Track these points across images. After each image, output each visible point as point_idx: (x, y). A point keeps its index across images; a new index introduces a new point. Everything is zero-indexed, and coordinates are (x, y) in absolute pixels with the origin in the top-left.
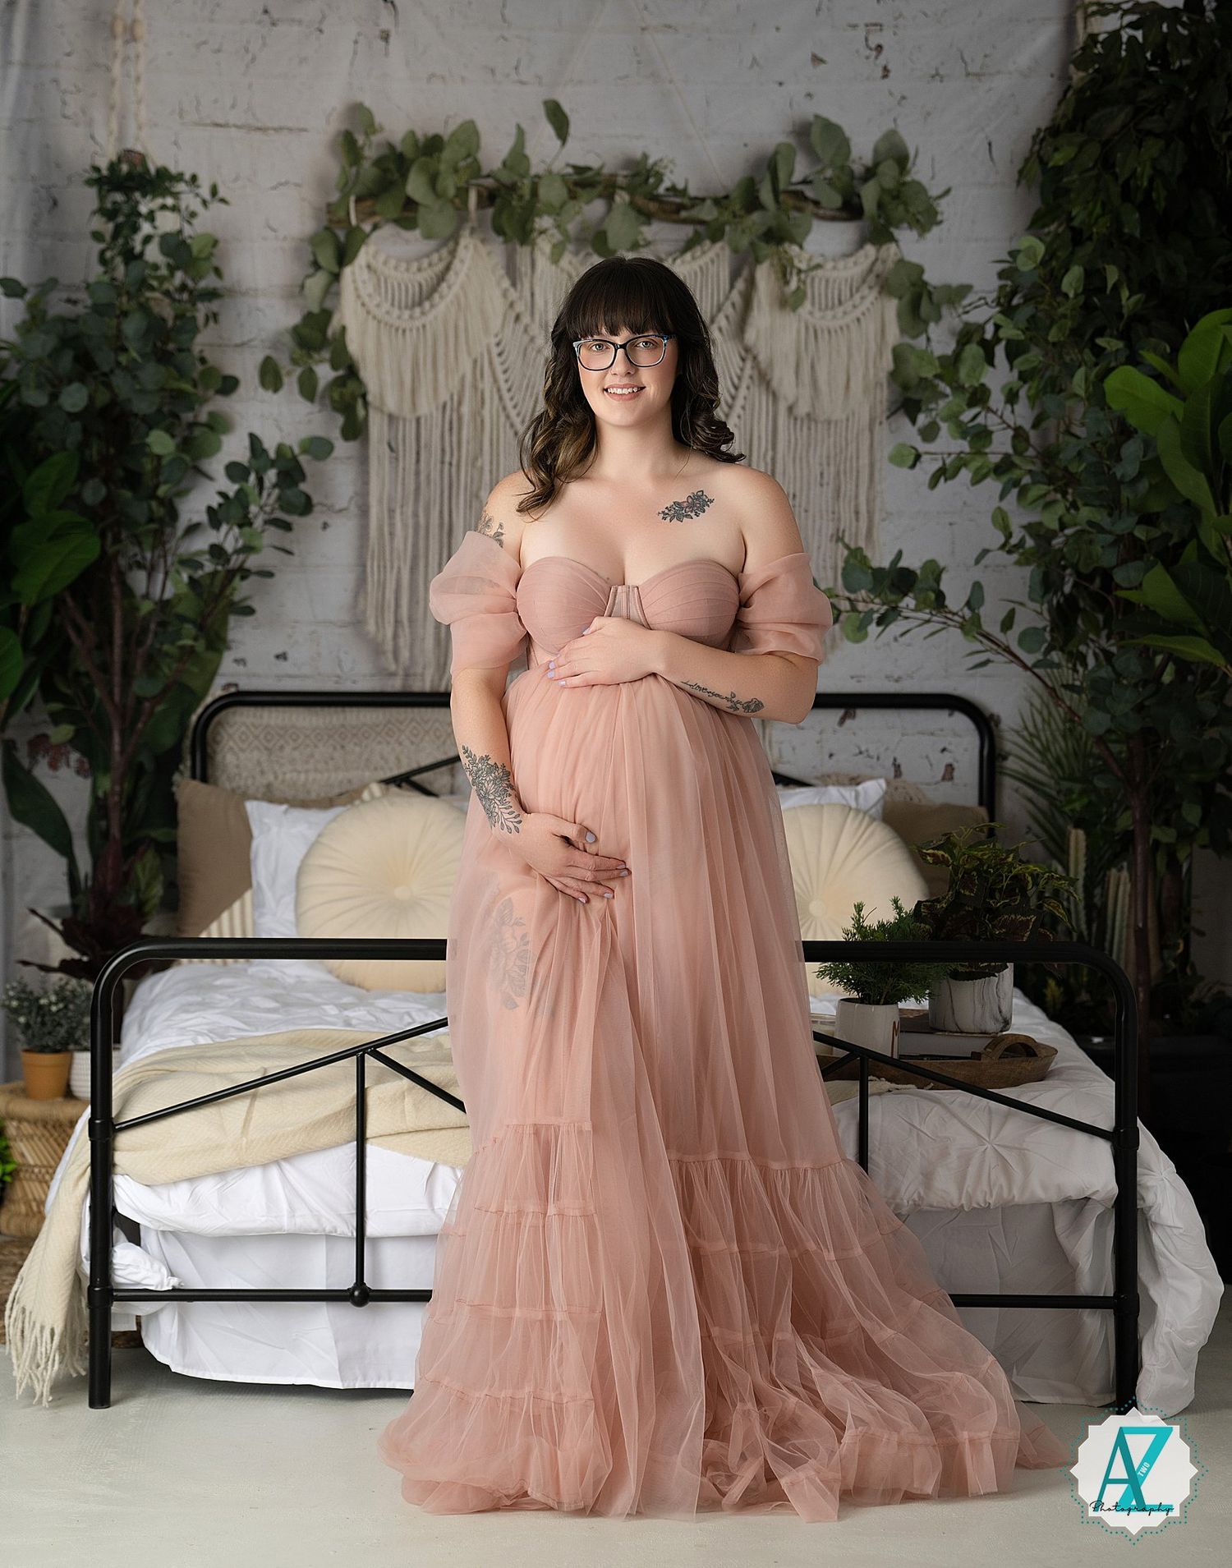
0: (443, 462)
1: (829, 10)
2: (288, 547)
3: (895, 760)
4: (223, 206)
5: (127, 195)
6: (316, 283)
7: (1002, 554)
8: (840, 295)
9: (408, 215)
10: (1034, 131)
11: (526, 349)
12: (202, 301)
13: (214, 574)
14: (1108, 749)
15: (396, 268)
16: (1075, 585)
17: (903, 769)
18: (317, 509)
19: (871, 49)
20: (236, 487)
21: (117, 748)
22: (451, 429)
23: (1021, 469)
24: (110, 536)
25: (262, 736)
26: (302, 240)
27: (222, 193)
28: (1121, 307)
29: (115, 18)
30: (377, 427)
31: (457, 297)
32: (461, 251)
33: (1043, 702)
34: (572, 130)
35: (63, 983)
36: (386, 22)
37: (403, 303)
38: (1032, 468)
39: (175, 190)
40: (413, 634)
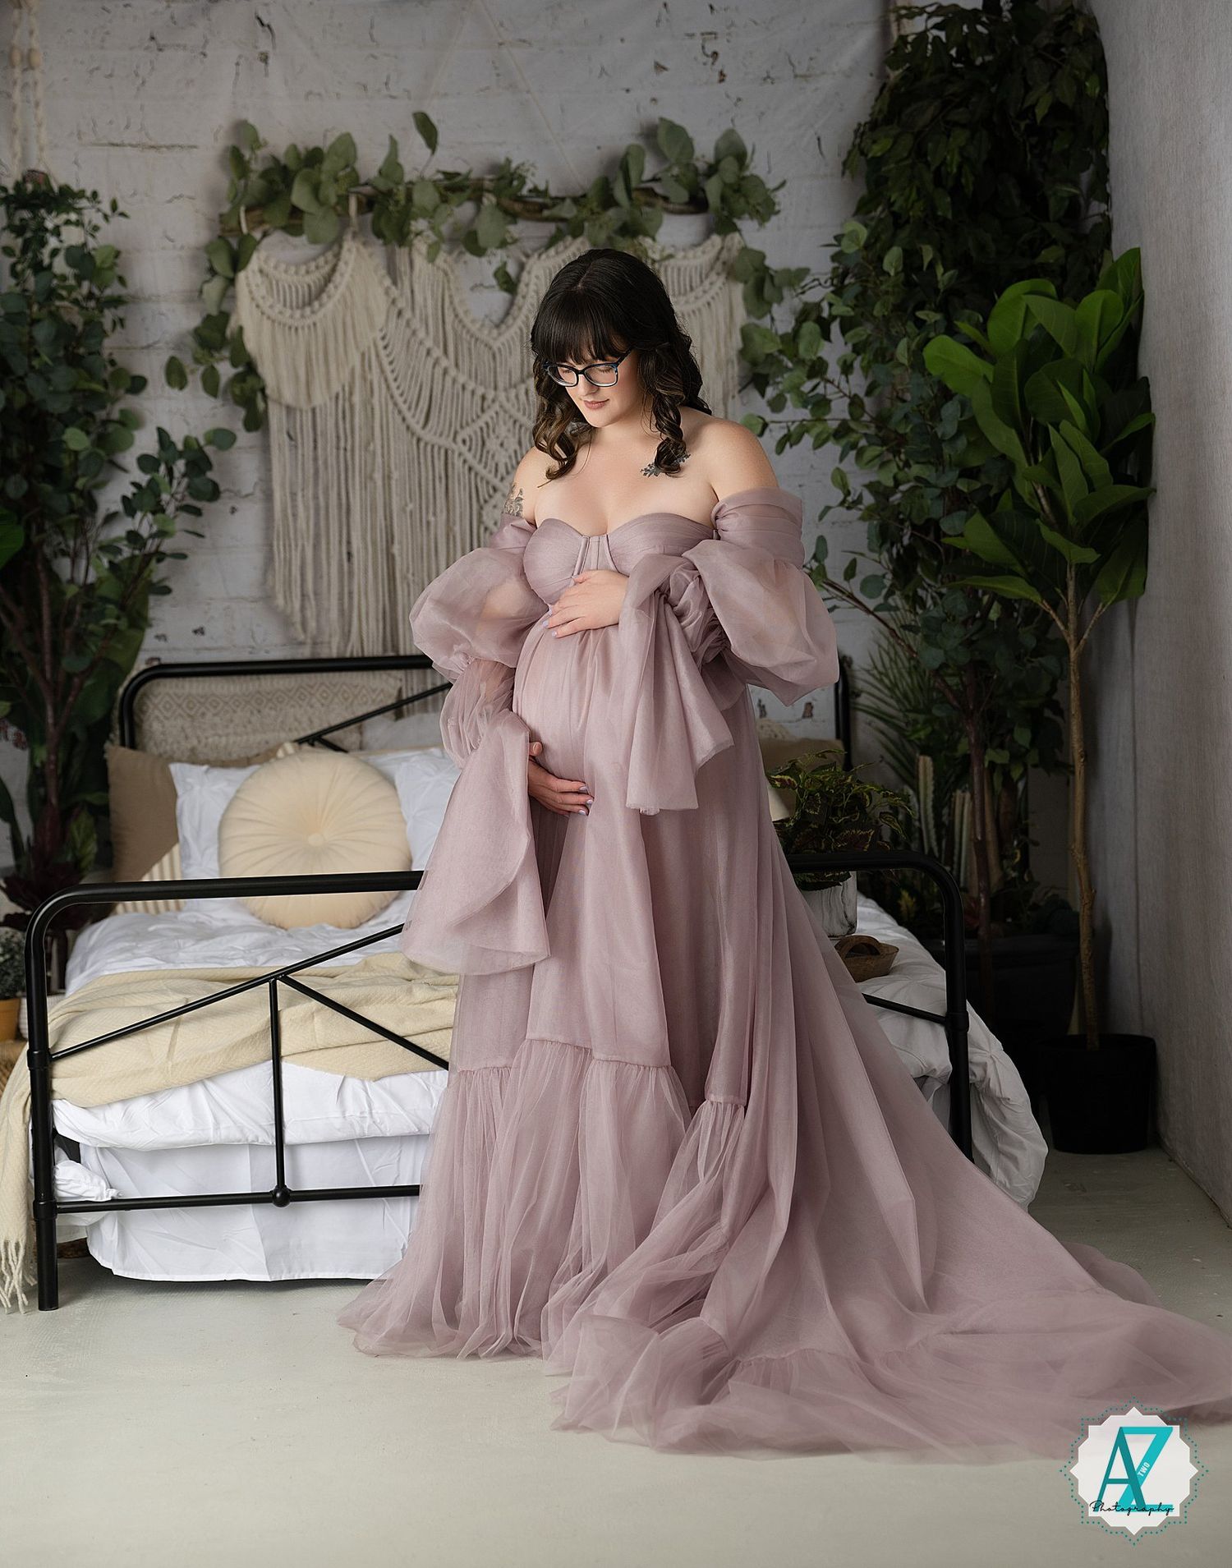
0: (338, 448)
1: (667, 20)
2: (200, 531)
3: (760, 701)
4: (123, 219)
5: (33, 212)
6: (214, 288)
7: (844, 510)
8: (691, 282)
9: (294, 222)
10: (855, 126)
11: (409, 342)
12: (108, 308)
13: (133, 558)
14: (944, 681)
15: (286, 271)
16: (912, 535)
17: (767, 709)
18: (223, 495)
19: (707, 56)
20: (148, 477)
21: (50, 721)
22: (344, 418)
23: (857, 433)
24: (34, 527)
25: (184, 706)
26: (198, 249)
27: (121, 207)
28: (937, 282)
29: (12, 48)
30: (276, 418)
31: (343, 296)
32: (345, 254)
33: (890, 642)
34: (441, 139)
35: (9, 936)
36: (264, 45)
37: (294, 304)
38: (868, 431)
39: (77, 206)
40: (317, 605)
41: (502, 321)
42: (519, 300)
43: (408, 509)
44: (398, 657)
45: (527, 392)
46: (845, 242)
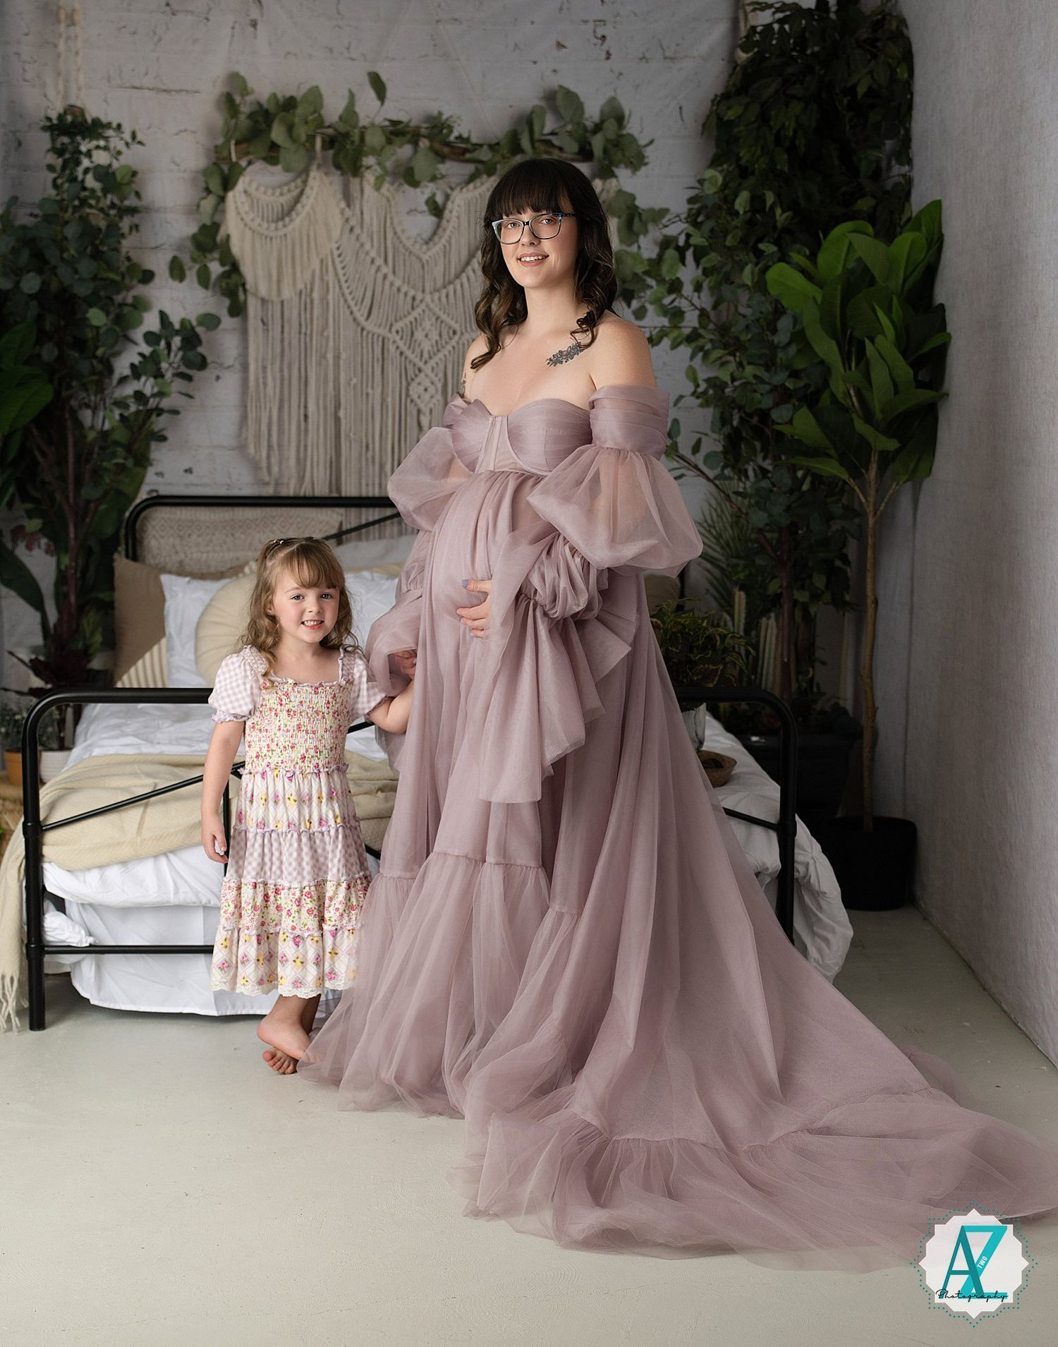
0: (300, 333)
1: (568, 9)
2: (191, 394)
4: (139, 146)
5: (71, 138)
6: (208, 204)
7: (693, 399)
9: (272, 155)
10: (712, 97)
11: (357, 253)
12: (126, 215)
13: (138, 412)
14: (764, 536)
15: (265, 193)
16: (742, 420)
18: (209, 366)
19: (596, 37)
20: (151, 349)
21: (72, 536)
22: (306, 309)
23: (704, 338)
24: (63, 386)
25: (176, 527)
26: (197, 172)
27: (140, 137)
28: (776, 221)
29: (59, 8)
30: (253, 307)
31: (308, 214)
32: (311, 182)
33: (718, 503)
34: (389, 94)
36: (255, 14)
37: (270, 219)
38: (713, 337)
39: (106, 135)
40: (281, 455)
41: (431, 239)
42: (444, 223)
43: (352, 383)
44: (340, 498)
45: (447, 296)
46: (706, 185)
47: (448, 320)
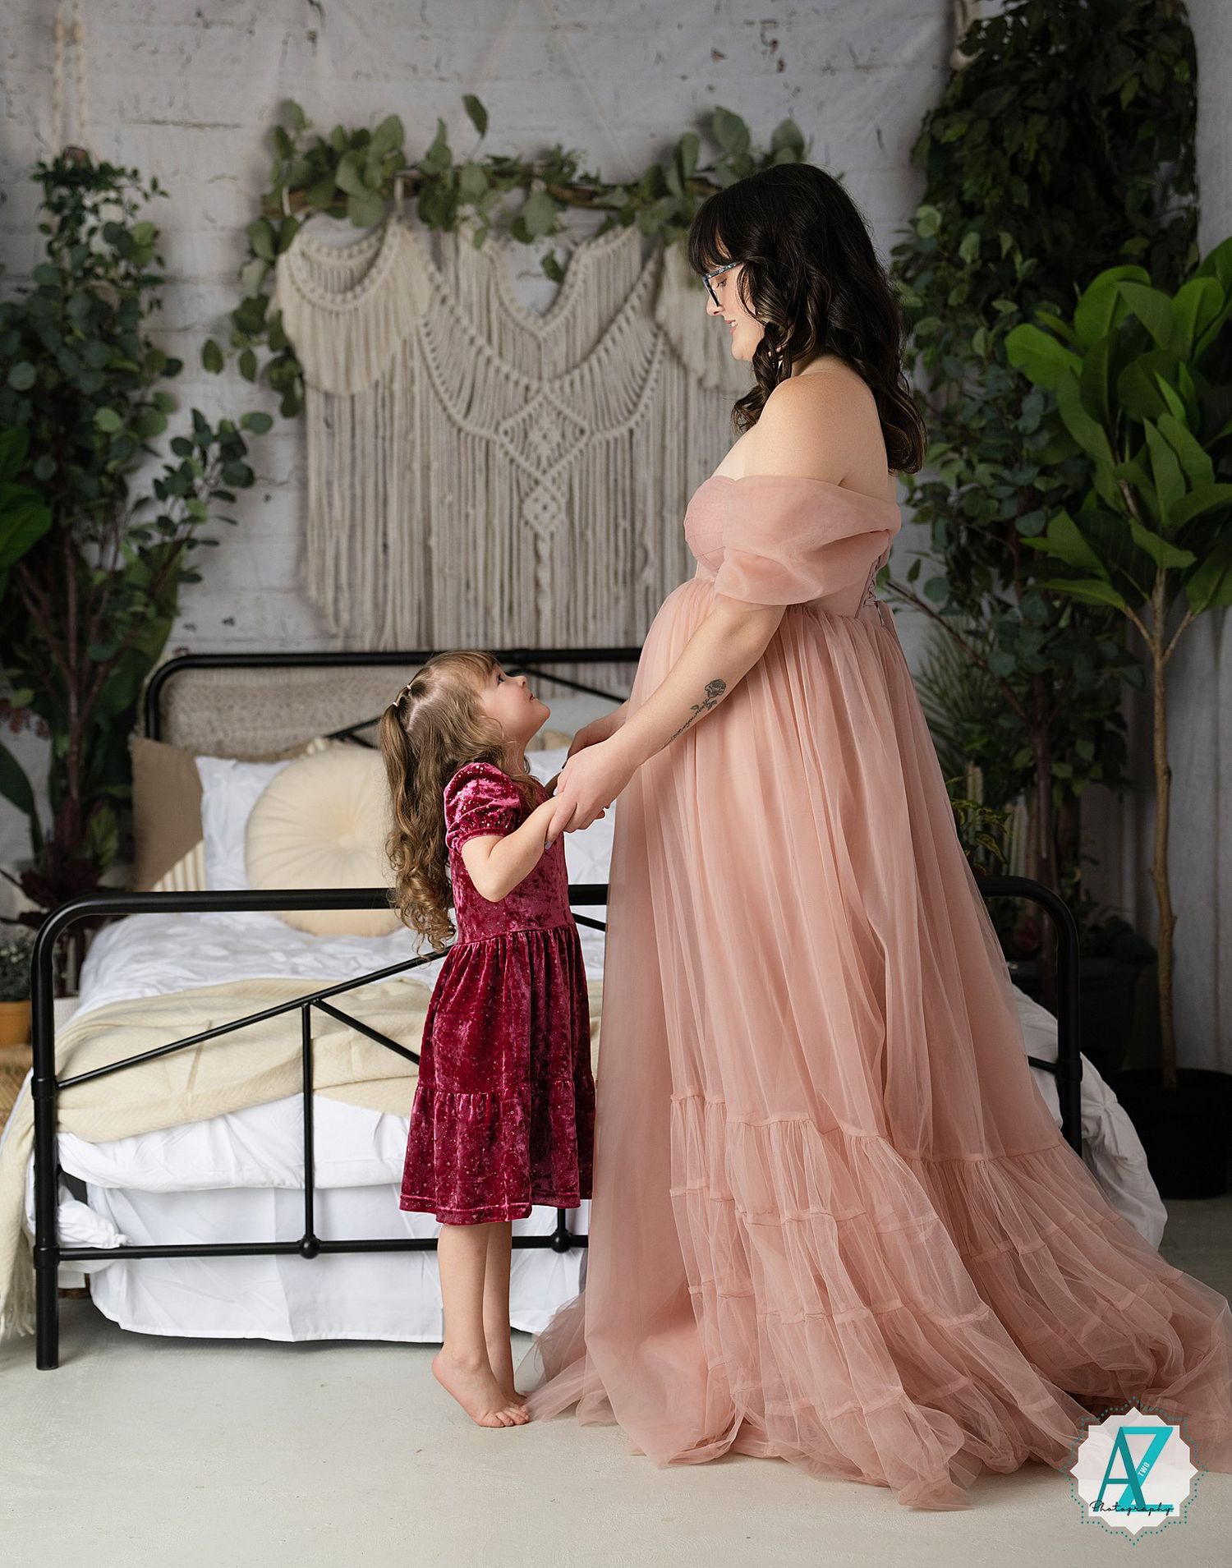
0: (376, 437)
1: (727, 8)
2: (231, 516)
4: (162, 199)
5: (71, 189)
6: (254, 270)
7: (908, 508)
9: (338, 205)
10: (924, 113)
11: (452, 331)
12: (145, 288)
13: (163, 545)
14: (1011, 690)
15: (329, 255)
16: (970, 539)
18: (258, 483)
19: (764, 42)
20: (181, 461)
21: (74, 710)
22: (383, 405)
24: (63, 512)
25: (212, 697)
26: (239, 230)
27: (162, 186)
28: (1015, 272)
29: (56, 22)
30: (314, 405)
31: (386, 281)
32: (389, 239)
33: (940, 650)
34: (492, 122)
35: (24, 934)
36: (313, 24)
37: (336, 289)
38: (932, 428)
39: (117, 184)
40: (352, 598)
41: (549, 310)
42: (566, 288)
43: (447, 501)
45: (572, 384)
46: (922, 226)
47: (573, 416)
